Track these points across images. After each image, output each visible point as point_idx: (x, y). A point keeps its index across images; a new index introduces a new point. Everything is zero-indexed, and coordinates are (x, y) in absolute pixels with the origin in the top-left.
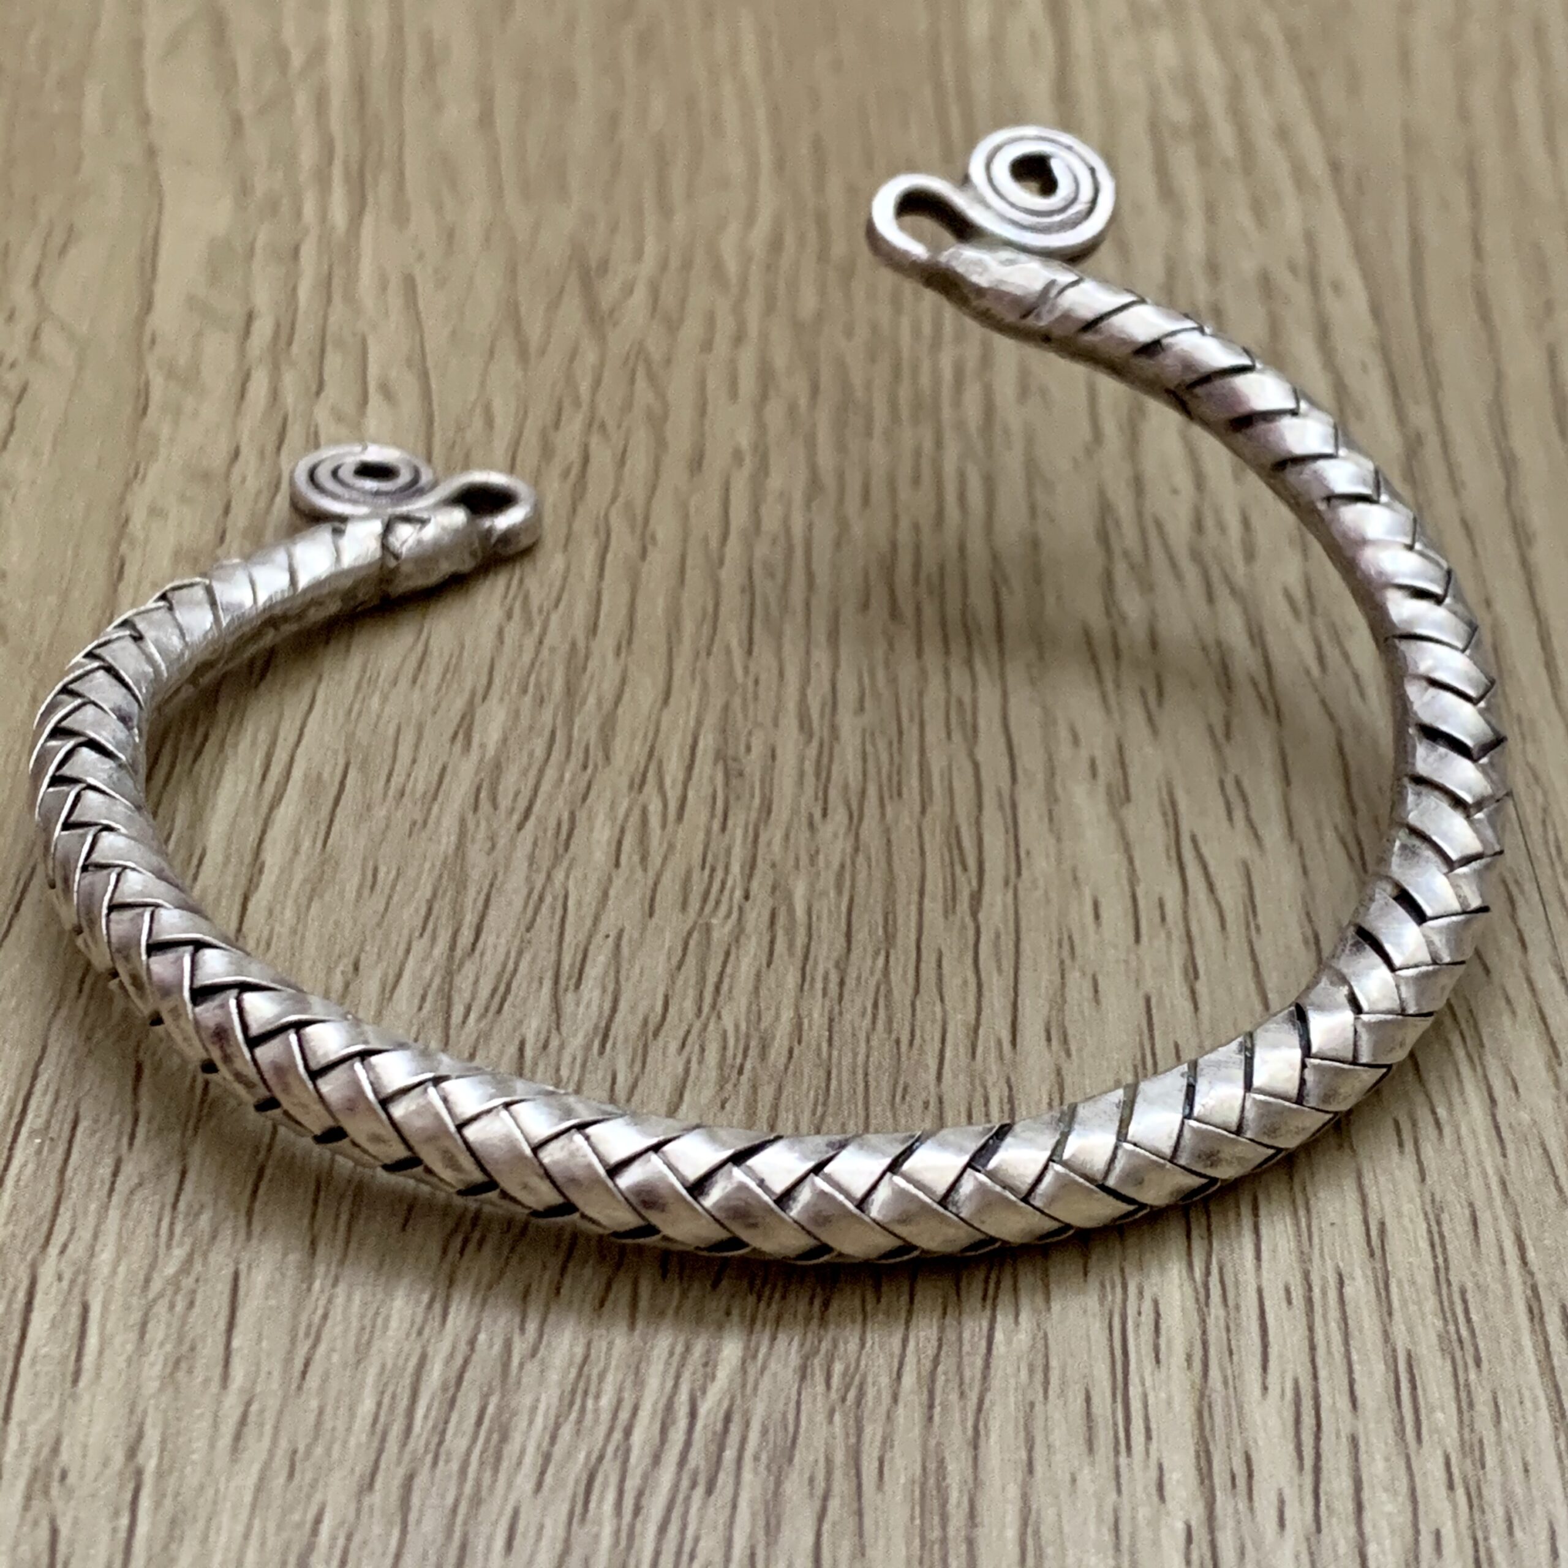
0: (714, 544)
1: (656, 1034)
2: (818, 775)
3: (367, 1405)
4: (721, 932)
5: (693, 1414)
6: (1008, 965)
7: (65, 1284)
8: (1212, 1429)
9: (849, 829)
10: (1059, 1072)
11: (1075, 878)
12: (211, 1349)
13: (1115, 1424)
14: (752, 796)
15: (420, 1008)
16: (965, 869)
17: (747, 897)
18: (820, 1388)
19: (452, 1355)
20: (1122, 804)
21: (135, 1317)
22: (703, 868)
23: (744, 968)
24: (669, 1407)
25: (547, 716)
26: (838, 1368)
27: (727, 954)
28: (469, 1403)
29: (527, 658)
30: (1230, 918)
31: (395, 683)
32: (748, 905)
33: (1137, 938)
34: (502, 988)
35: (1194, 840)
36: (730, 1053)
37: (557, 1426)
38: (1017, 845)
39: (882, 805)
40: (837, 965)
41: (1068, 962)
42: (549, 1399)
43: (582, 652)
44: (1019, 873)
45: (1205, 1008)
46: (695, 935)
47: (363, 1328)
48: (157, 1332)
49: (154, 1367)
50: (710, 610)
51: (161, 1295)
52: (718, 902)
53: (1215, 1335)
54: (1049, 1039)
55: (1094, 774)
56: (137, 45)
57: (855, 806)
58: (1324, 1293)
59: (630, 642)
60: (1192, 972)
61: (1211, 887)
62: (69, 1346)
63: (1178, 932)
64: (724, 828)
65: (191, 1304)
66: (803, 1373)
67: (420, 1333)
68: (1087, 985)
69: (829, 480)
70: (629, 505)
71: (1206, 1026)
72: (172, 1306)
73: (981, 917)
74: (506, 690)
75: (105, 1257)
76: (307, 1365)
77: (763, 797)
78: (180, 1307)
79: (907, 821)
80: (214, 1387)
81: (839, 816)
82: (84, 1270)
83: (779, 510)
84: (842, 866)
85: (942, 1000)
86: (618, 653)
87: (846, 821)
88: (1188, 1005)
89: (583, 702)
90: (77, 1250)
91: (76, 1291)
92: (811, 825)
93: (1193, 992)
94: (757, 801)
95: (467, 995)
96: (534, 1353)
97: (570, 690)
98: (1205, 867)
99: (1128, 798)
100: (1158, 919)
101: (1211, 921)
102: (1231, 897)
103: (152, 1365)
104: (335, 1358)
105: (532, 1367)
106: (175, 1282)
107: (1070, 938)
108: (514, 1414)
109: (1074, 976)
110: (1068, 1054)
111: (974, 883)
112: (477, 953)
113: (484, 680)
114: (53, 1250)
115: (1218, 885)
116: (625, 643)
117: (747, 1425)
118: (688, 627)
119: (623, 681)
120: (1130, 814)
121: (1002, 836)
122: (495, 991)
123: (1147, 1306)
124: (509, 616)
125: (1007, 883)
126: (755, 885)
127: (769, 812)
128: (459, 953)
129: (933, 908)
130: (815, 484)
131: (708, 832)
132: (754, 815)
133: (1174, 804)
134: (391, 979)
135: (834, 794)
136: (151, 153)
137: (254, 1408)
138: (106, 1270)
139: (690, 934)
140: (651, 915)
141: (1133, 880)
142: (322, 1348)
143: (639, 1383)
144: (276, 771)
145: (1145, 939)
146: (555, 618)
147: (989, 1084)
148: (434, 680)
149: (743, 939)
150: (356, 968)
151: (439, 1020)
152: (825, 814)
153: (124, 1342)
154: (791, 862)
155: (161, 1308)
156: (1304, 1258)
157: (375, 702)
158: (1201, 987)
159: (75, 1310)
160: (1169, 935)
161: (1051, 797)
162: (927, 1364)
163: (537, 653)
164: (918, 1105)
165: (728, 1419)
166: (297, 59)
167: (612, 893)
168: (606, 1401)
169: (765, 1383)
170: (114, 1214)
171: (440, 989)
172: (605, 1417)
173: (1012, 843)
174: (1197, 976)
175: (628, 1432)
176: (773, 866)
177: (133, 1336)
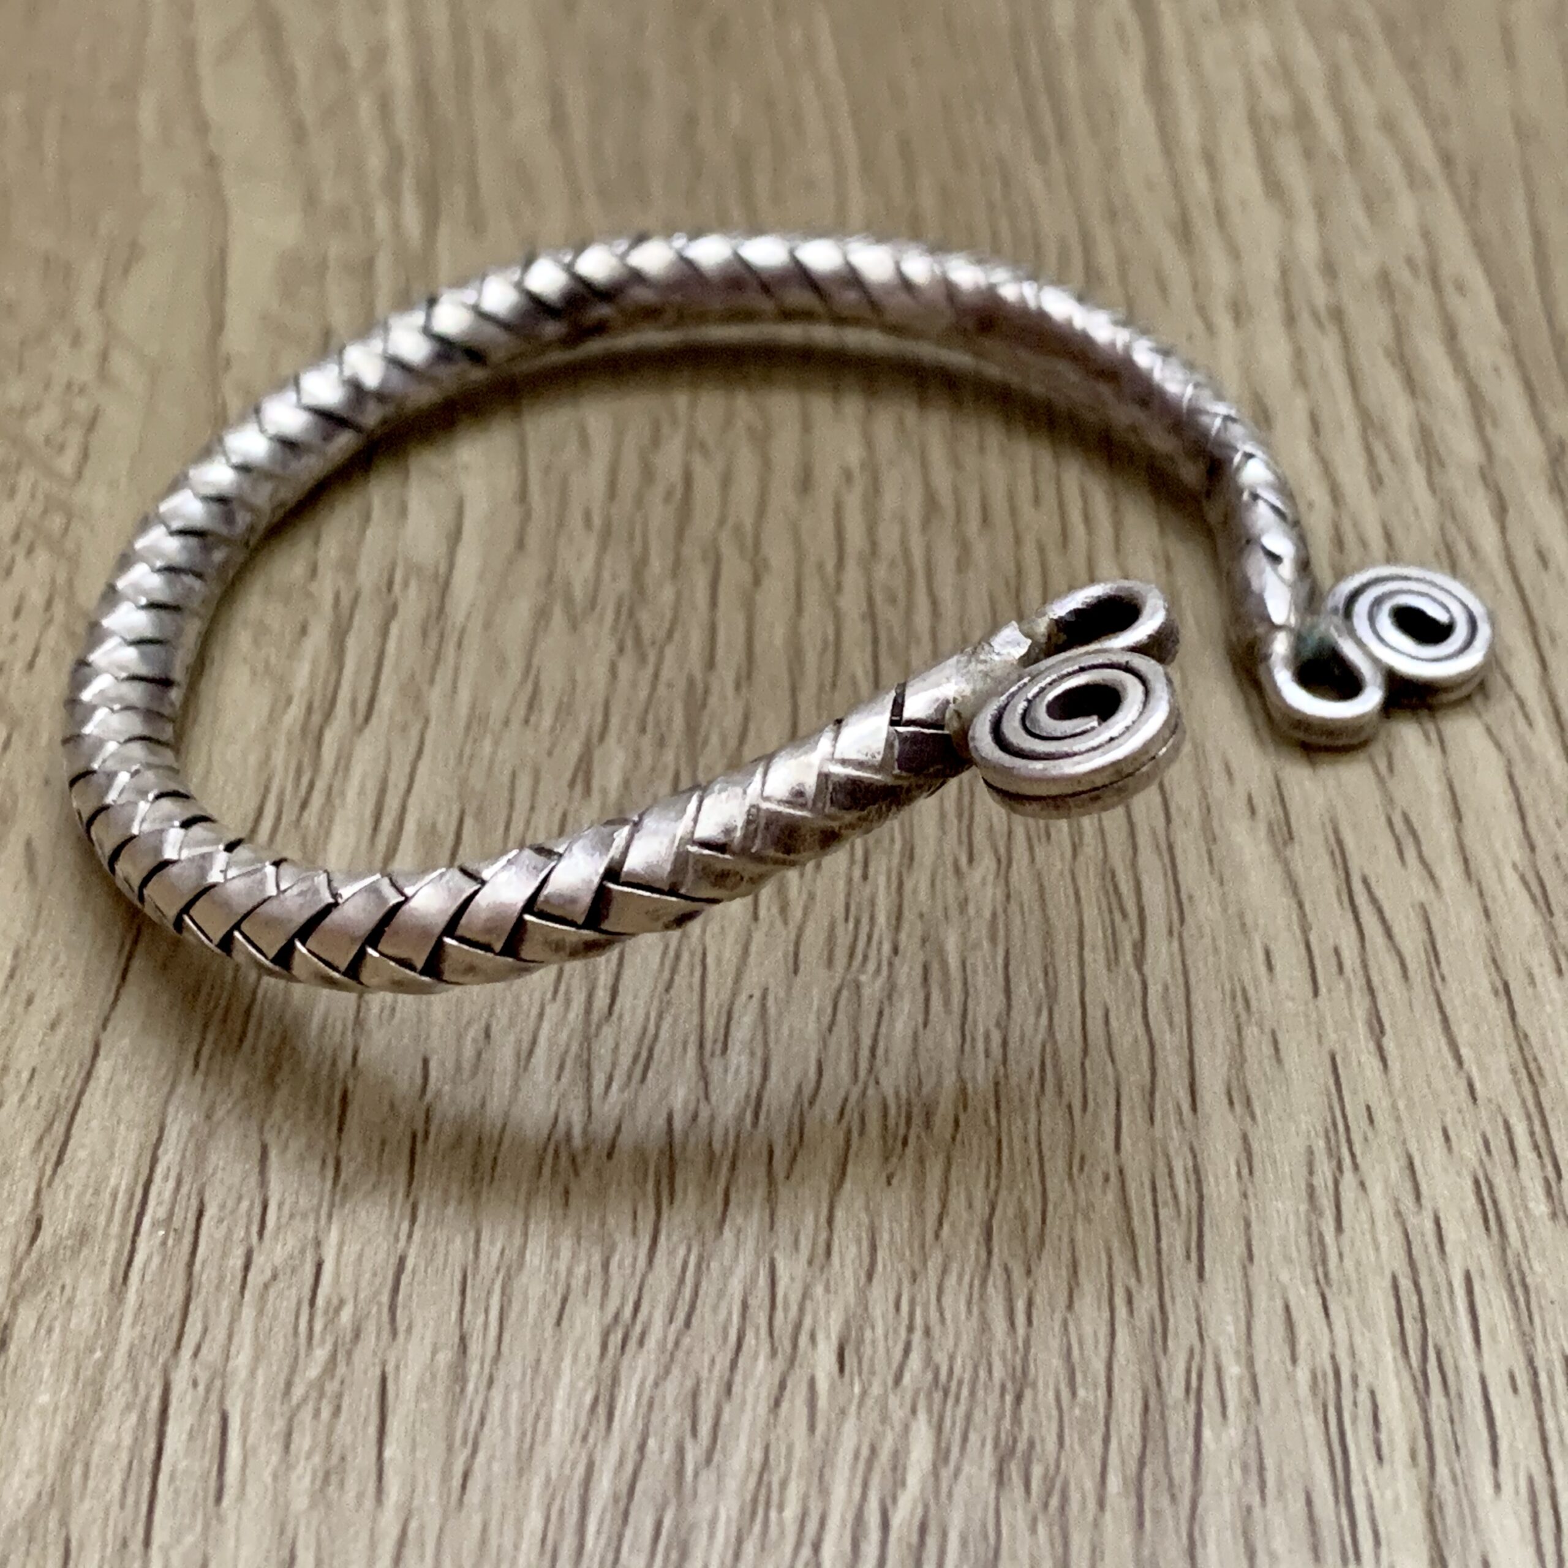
0: (830, 567)
1: (811, 1103)
2: (960, 816)
3: (534, 1521)
4: (872, 989)
5: (885, 1525)
6: (1179, 1018)
7: (201, 1388)
8: (1445, 1533)
9: (997, 875)
10: (1245, 1138)
11: (1243, 925)
12: (363, 1459)
13: (1340, 1527)
14: (892, 840)
15: (559, 1078)
16: (1125, 915)
17: (895, 950)
18: (1018, 1491)
19: (621, 1463)
20: (1285, 844)
21: (280, 1424)
22: (847, 920)
23: (899, 1026)
24: (859, 1519)
25: (669, 756)
26: (1037, 1471)
27: (881, 1013)
28: (643, 1519)
29: (643, 694)
30: (1412, 966)
31: (506, 723)
32: (897, 961)
33: (1316, 993)
34: (644, 1054)
35: (1365, 881)
36: (891, 1122)
37: (740, 1541)
38: (1178, 891)
39: (1031, 848)
40: (998, 1024)
41: (1244, 1017)
42: (729, 1509)
43: (700, 686)
44: (1182, 920)
45: (1395, 1065)
46: (845, 993)
47: (524, 1434)
48: (302, 1442)
49: (302, 1481)
50: (831, 638)
51: (305, 1399)
52: (865, 957)
53: (1439, 1427)
54: (1231, 1103)
55: (1253, 811)
56: (189, 49)
57: (1002, 850)
58: (1551, 1379)
59: (749, 676)
60: (1377, 1028)
61: (1389, 933)
62: (209, 1461)
63: (1358, 983)
64: (865, 877)
65: (337, 1411)
66: (1000, 1477)
67: (585, 1438)
68: (1266, 1040)
69: (946, 500)
70: (738, 529)
71: (1397, 1083)
72: (317, 1413)
73: (1147, 969)
74: (624, 729)
75: (241, 1361)
76: (466, 1476)
77: (904, 840)
78: (326, 1413)
79: (1059, 865)
80: (369, 1503)
81: (986, 863)
82: (221, 1373)
83: (895, 531)
84: (994, 915)
85: (1113, 1061)
86: (738, 687)
87: (993, 866)
88: (1376, 1063)
89: (705, 742)
90: (211, 1353)
91: (214, 1397)
92: (957, 870)
93: (1380, 1049)
94: (898, 846)
95: (608, 1060)
96: (709, 1460)
97: (692, 730)
98: (1380, 911)
99: (1291, 838)
100: (1334, 969)
101: (1391, 968)
102: (1411, 942)
103: (300, 1478)
104: (496, 1467)
105: (708, 1477)
106: (319, 1386)
107: (1244, 990)
108: (692, 1527)
109: (1251, 1032)
110: (1253, 1117)
111: (1136, 932)
112: (615, 1017)
113: (599, 719)
114: (186, 1352)
115: (1396, 930)
116: (746, 676)
117: (944, 1535)
118: (811, 658)
119: (746, 718)
120: (1295, 853)
121: (1161, 879)
122: (636, 1058)
123: (1363, 1396)
124: (621, 650)
125: (1170, 932)
126: (903, 936)
127: (912, 858)
128: (595, 1017)
129: (1096, 960)
130: (931, 504)
131: (850, 881)
132: (896, 861)
133: (1340, 842)
134: (525, 1046)
135: (979, 836)
136: (212, 162)
137: (413, 1525)
138: (243, 1374)
139: (839, 991)
140: (796, 971)
141: (1305, 929)
142: (481, 1457)
143: (824, 1492)
144: (387, 823)
145: (1323, 990)
146: (670, 652)
147: (1172, 1152)
148: (547, 721)
149: (895, 997)
150: (487, 1035)
151: (579, 1090)
152: (971, 860)
153: (268, 1456)
154: (939, 914)
155: (306, 1414)
156: (1527, 1340)
157: (487, 746)
158: (1389, 1043)
159: (214, 1419)
160: (1349, 988)
161: (1210, 837)
162: (1133, 1466)
163: (654, 687)
164: (1098, 1178)
165: (923, 1529)
166: (357, 61)
167: (753, 948)
168: (791, 1512)
169: (961, 1490)
170: (248, 1313)
171: (578, 1056)
172: (791, 1529)
173: (1172, 888)
174: (1382, 1032)
175: (817, 1548)
176: (921, 916)
177: (277, 1447)
